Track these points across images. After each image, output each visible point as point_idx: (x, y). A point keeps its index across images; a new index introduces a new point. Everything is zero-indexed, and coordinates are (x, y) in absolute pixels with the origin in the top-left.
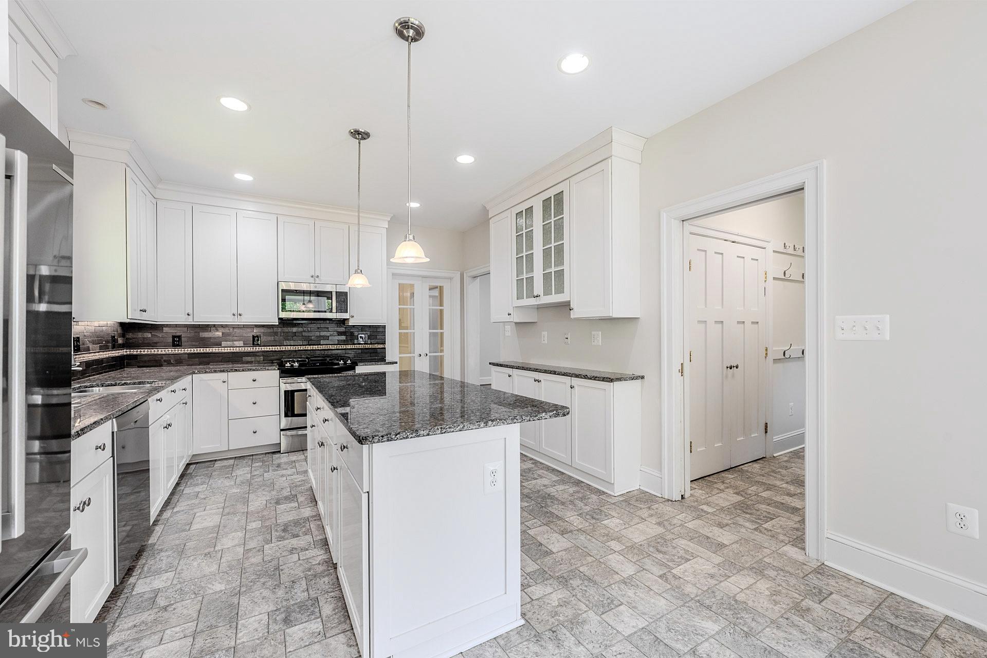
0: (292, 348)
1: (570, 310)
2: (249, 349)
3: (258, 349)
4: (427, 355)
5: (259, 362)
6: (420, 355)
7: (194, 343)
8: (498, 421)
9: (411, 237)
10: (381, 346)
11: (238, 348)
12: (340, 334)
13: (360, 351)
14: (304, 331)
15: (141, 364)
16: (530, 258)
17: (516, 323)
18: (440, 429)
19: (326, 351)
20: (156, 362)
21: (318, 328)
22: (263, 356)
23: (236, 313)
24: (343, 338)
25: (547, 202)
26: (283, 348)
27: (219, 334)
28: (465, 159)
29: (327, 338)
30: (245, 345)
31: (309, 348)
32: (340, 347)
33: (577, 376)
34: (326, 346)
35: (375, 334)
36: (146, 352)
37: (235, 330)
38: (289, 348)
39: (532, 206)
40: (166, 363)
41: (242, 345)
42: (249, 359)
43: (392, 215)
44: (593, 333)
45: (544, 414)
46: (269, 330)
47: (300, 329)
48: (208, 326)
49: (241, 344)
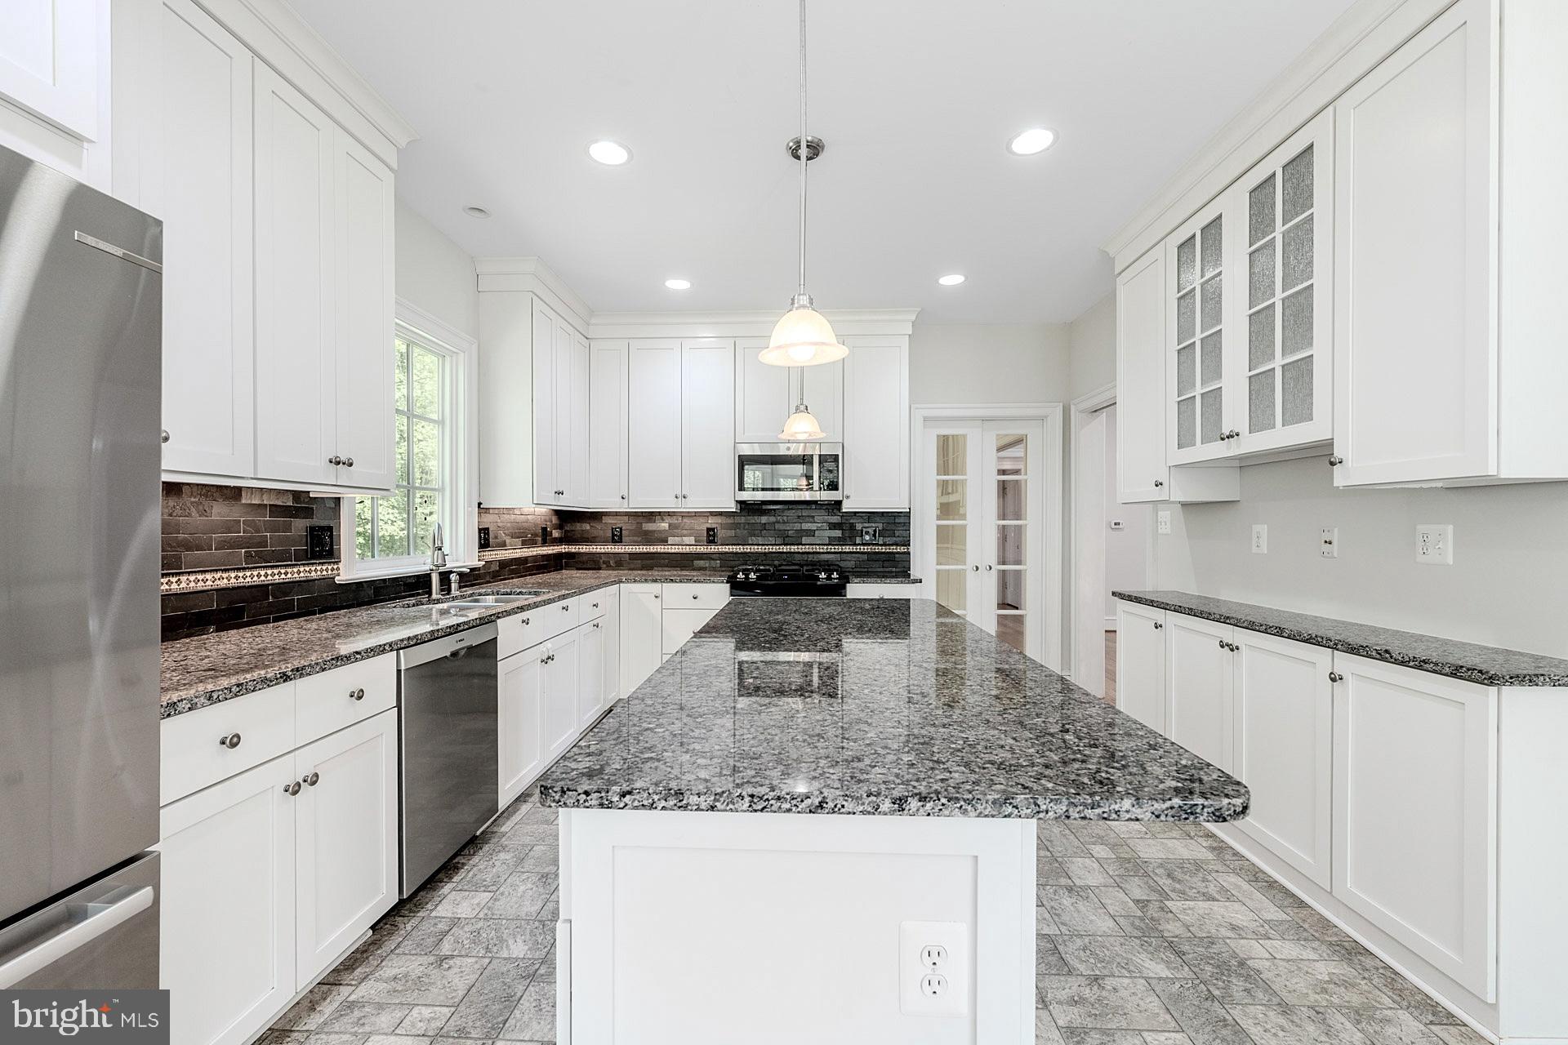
0: (760, 549)
1: (1332, 464)
2: (702, 549)
3: (713, 549)
4: (990, 568)
5: (714, 569)
6: (977, 568)
7: (635, 538)
8: (944, 801)
9: (804, 300)
10: (902, 549)
11: (688, 547)
12: (833, 526)
13: (865, 557)
14: (779, 522)
15: (579, 566)
16: (1213, 344)
17: (1185, 505)
18: (747, 799)
19: (810, 556)
20: (592, 563)
21: (799, 517)
22: (720, 559)
23: (679, 494)
24: (838, 533)
25: (1261, 194)
26: (748, 549)
27: (665, 525)
28: (1033, 141)
29: (811, 533)
30: (698, 543)
31: (785, 549)
32: (832, 549)
33: (1353, 650)
34: (811, 547)
35: (892, 527)
36: (584, 549)
37: (685, 520)
38: (755, 549)
39: (1220, 216)
40: (605, 566)
41: (694, 543)
42: (701, 563)
43: (919, 309)
44: (1421, 528)
45: (1127, 803)
46: (730, 521)
47: (772, 519)
48: (652, 513)
49: (692, 540)
